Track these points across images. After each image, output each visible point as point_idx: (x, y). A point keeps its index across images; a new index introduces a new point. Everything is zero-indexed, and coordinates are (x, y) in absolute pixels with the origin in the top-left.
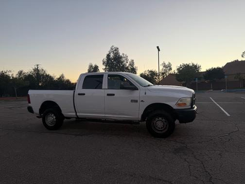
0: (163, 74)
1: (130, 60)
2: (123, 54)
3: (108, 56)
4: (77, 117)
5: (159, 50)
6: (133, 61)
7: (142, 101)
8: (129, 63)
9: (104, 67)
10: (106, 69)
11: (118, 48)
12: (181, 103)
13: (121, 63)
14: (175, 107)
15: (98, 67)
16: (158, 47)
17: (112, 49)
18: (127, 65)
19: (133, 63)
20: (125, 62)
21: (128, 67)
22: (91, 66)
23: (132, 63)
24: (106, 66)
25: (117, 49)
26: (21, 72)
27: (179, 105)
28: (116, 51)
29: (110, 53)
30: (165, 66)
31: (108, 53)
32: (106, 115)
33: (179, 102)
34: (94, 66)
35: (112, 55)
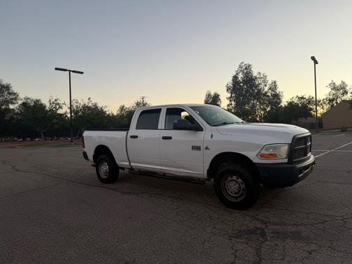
0: (331, 101)
1: (270, 82)
2: (259, 73)
3: (235, 78)
4: (132, 169)
5: (316, 62)
6: (275, 82)
7: (207, 148)
8: (268, 86)
9: (229, 95)
10: (231, 97)
11: (250, 66)
12: (267, 153)
13: (256, 87)
14: (256, 160)
15: (219, 95)
16: (313, 58)
17: (240, 67)
18: (266, 89)
19: (276, 86)
20: (262, 86)
21: (266, 92)
22: (209, 95)
23: (274, 86)
24: (232, 94)
25: (248, 67)
26: (123, 107)
27: (263, 156)
28: (247, 70)
29: (237, 74)
30: (334, 88)
31: (235, 74)
32: (163, 168)
33: (263, 152)
34: (212, 94)
35: (240, 76)
